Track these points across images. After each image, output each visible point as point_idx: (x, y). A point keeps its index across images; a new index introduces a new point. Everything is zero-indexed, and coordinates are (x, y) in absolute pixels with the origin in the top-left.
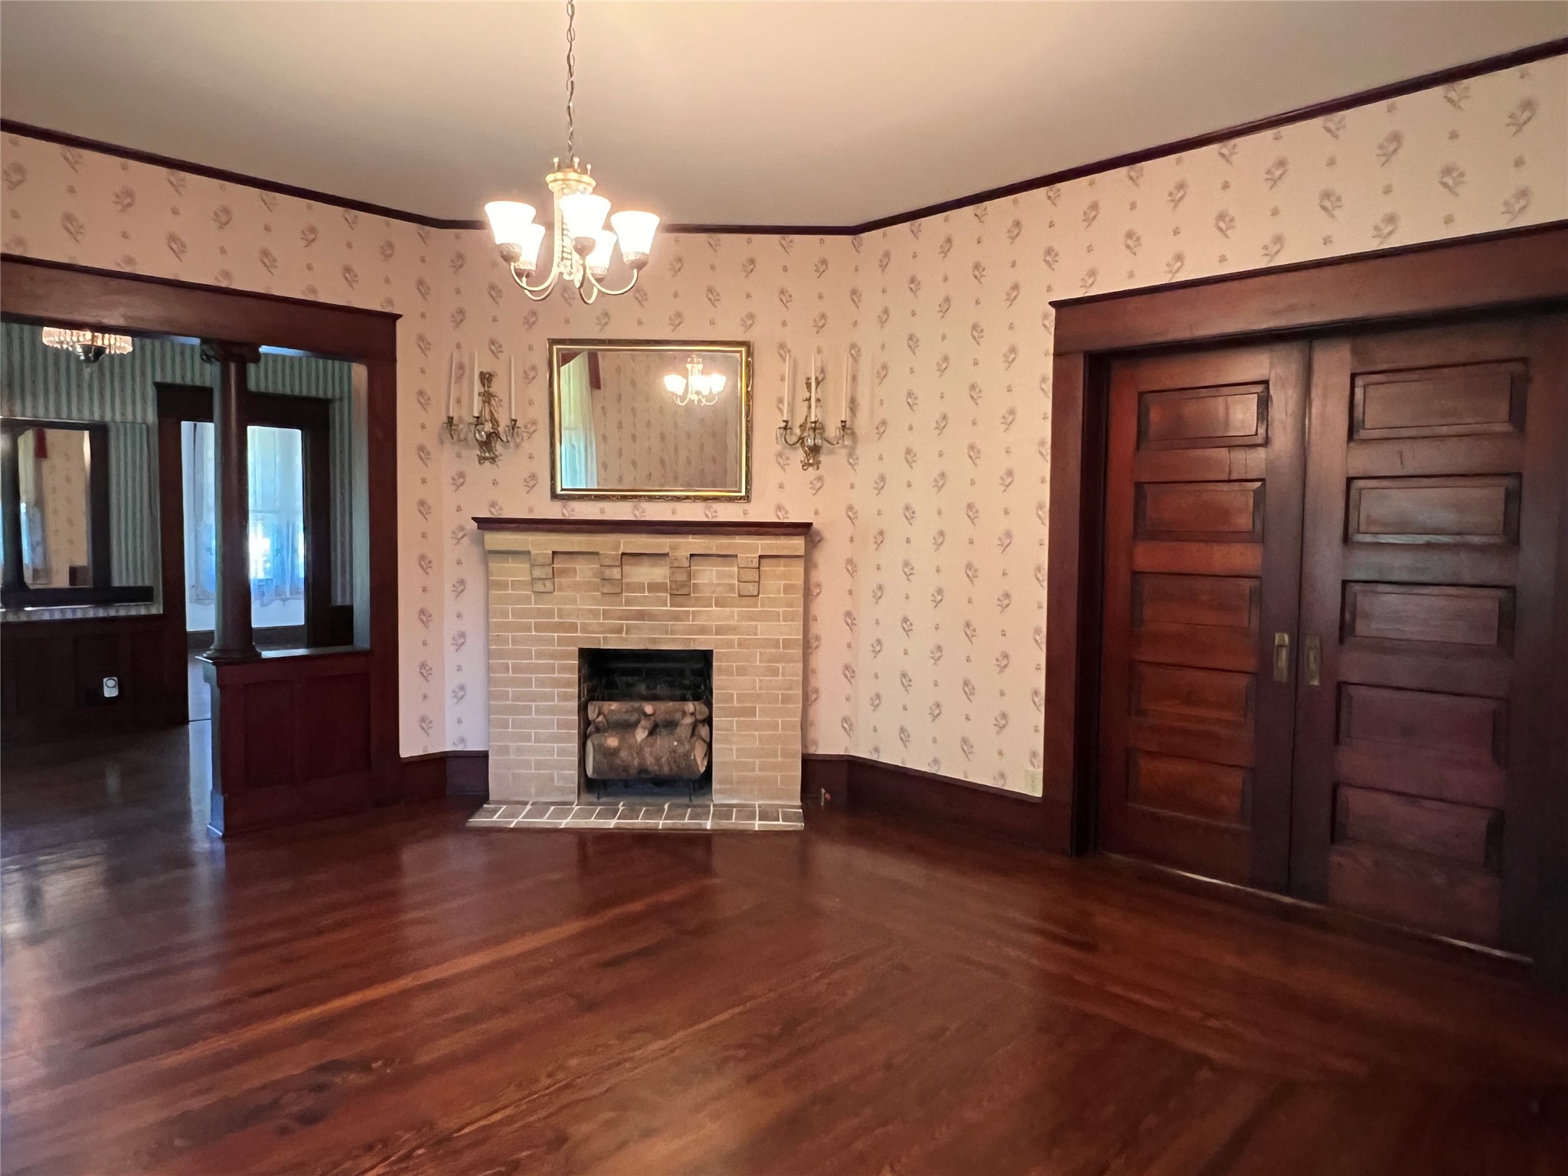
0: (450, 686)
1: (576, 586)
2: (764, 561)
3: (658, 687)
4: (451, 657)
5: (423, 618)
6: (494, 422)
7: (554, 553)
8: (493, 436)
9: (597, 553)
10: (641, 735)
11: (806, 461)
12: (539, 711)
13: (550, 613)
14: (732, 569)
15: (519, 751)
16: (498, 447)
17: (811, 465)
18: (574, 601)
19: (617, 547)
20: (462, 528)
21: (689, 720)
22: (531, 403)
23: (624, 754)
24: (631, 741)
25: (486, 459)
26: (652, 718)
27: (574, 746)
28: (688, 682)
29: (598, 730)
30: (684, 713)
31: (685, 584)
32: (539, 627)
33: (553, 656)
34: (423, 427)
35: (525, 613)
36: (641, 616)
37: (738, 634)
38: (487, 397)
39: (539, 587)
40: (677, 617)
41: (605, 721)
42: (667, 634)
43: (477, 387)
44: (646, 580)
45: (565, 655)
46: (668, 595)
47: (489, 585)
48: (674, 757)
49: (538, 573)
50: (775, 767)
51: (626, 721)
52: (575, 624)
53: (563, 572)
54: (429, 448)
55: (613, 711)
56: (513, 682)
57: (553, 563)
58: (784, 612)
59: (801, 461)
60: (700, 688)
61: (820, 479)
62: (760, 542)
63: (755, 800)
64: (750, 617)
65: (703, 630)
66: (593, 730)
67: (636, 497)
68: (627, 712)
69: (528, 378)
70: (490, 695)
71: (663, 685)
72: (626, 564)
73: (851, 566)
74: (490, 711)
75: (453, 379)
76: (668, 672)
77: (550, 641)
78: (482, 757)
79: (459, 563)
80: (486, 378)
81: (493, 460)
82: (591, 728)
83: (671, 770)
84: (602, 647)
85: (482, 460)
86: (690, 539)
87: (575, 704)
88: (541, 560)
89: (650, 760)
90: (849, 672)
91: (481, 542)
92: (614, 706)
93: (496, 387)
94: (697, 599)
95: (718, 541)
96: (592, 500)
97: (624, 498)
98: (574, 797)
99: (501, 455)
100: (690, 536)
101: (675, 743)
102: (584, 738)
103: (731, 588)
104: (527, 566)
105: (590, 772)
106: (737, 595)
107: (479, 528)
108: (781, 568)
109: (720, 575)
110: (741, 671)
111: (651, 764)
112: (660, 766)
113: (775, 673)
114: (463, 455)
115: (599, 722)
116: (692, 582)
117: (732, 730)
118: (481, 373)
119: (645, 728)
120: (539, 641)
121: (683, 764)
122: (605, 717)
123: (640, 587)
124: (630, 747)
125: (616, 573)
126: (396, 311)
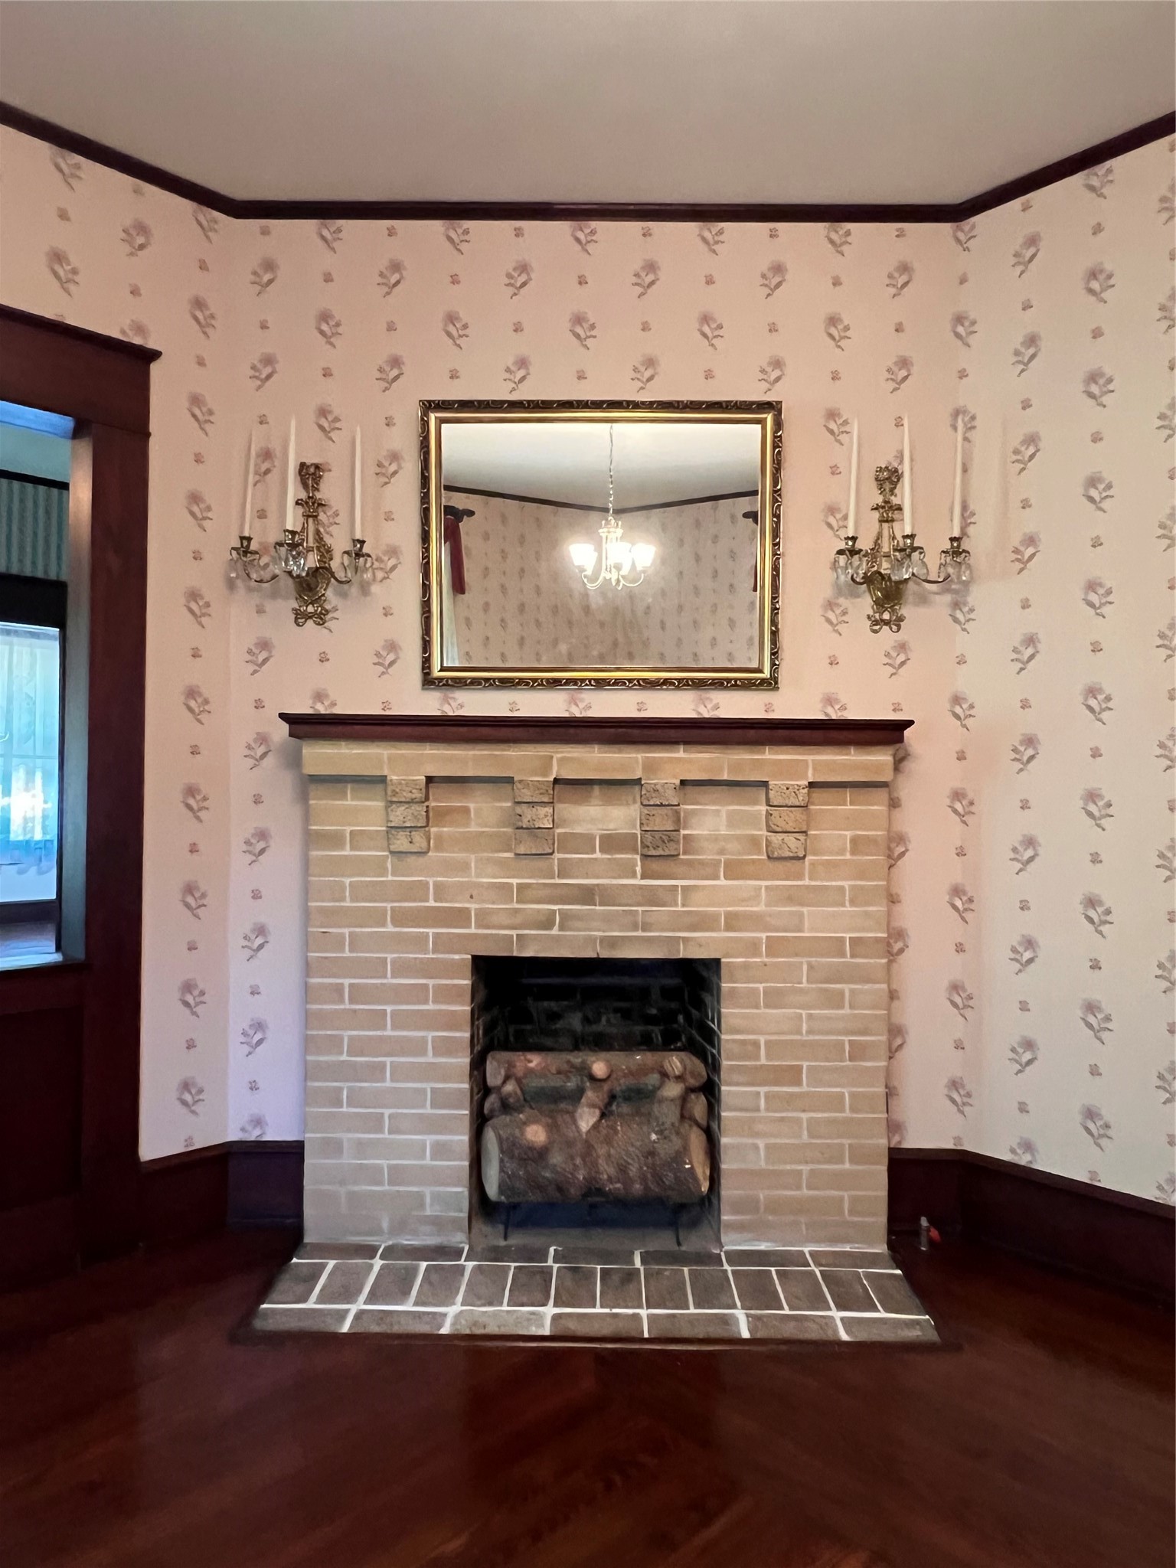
0: (237, 1022)
1: (470, 843)
2: (817, 794)
3: (604, 1019)
4: (240, 971)
5: (190, 900)
6: (325, 552)
7: (430, 780)
8: (322, 573)
9: (510, 780)
10: (586, 1119)
11: (877, 616)
12: (398, 1073)
13: (417, 891)
14: (757, 808)
15: (361, 1147)
16: (330, 594)
17: (887, 623)
18: (464, 867)
19: (546, 768)
20: (262, 739)
21: (673, 1090)
22: (389, 517)
23: (556, 1159)
24: (571, 1134)
25: (308, 617)
26: (606, 1087)
27: (462, 1139)
28: (654, 1011)
29: (506, 1107)
30: (664, 1075)
31: (669, 837)
32: (400, 918)
33: (426, 969)
34: (197, 556)
35: (378, 892)
36: (587, 895)
37: (766, 929)
38: (311, 506)
39: (401, 843)
40: (652, 898)
41: (519, 1092)
42: (636, 929)
43: (294, 490)
44: (597, 831)
45: (448, 969)
46: (638, 857)
47: (311, 839)
48: (653, 1164)
49: (399, 815)
50: (839, 1180)
51: (555, 1089)
52: (468, 910)
53: (443, 815)
54: (208, 595)
55: (531, 1071)
56: (353, 1019)
57: (427, 799)
58: (852, 887)
59: (869, 617)
60: (676, 1021)
61: (902, 647)
62: (810, 758)
63: (803, 1243)
64: (791, 897)
65: (703, 922)
66: (497, 1105)
67: (574, 681)
68: (559, 1072)
69: (384, 473)
70: (308, 1044)
71: (611, 1016)
72: (560, 801)
73: (962, 802)
74: (308, 1073)
75: (251, 479)
76: (619, 993)
77: (420, 942)
78: (290, 1155)
79: (257, 800)
80: (310, 474)
81: (321, 618)
82: (491, 1102)
83: (646, 1188)
84: (515, 954)
85: (300, 617)
86: (680, 753)
87: (464, 1060)
88: (406, 795)
89: (607, 1170)
90: (960, 996)
91: (294, 761)
92: (535, 1061)
93: (329, 490)
94: (690, 863)
95: (731, 757)
96: (498, 688)
97: (555, 683)
98: (459, 1239)
99: (335, 609)
100: (682, 747)
101: (654, 1137)
102: (480, 1122)
103: (754, 841)
104: (380, 804)
105: (492, 1190)
106: (764, 857)
107: (291, 735)
108: (847, 806)
109: (733, 820)
110: (774, 999)
111: (610, 1179)
112: (627, 1182)
113: (836, 1001)
114: (267, 610)
115: (509, 1095)
116: (683, 832)
117: (758, 1110)
118: (303, 465)
119: (592, 1106)
120: (399, 941)
121: (669, 1178)
122: (519, 1081)
123: (585, 842)
124: (570, 1144)
125: (542, 817)
126: (151, 344)
